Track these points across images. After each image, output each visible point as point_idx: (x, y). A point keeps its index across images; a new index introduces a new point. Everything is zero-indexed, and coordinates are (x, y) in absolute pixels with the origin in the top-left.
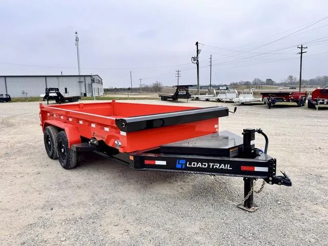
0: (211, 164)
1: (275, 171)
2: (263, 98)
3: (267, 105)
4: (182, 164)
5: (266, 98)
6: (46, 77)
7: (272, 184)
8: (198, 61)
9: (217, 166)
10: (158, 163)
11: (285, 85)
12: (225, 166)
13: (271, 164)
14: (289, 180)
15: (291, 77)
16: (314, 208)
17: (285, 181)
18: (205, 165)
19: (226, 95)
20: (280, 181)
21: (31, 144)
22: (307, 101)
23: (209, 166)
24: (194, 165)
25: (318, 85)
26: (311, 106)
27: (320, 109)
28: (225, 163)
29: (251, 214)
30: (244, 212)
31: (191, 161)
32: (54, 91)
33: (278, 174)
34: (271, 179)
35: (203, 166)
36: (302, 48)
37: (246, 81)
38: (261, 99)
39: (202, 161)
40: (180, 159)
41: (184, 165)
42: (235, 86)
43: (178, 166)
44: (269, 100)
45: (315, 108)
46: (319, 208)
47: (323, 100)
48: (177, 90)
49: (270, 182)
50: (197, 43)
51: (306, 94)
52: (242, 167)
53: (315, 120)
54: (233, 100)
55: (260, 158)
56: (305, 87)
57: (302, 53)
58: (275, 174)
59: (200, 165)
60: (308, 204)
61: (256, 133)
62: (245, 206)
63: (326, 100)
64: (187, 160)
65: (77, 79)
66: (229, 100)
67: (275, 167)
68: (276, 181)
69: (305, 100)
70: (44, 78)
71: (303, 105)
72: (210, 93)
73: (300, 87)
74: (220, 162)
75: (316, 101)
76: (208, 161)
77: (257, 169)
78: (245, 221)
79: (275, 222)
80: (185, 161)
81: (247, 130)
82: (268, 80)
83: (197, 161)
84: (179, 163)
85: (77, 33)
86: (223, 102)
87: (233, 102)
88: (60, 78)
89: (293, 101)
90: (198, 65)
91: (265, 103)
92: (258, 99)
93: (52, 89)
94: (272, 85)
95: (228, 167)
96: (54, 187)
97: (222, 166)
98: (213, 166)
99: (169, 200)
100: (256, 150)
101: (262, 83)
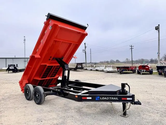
0: (110, 98)
1: (134, 99)
2: (117, 69)
3: (119, 72)
4: (98, 98)
5: (119, 69)
6: (6, 58)
7: (134, 105)
8: (85, 51)
9: (113, 98)
10: (88, 98)
11: (125, 62)
12: (116, 98)
13: (133, 96)
14: (140, 103)
15: (127, 59)
16: (149, 114)
17: (139, 103)
18: (108, 98)
19: (100, 68)
20: (137, 103)
21: (13, 93)
22: (137, 71)
23: (109, 98)
24: (103, 98)
25: (139, 63)
26: (139, 73)
27: (143, 74)
28: (116, 97)
29: (127, 118)
30: (124, 117)
31: (102, 97)
32: (13, 66)
33: (136, 100)
34: (133, 102)
35: (107, 99)
36: (131, 46)
37: (107, 61)
38: (116, 70)
39: (106, 97)
40: (97, 96)
41: (99, 99)
42: (102, 63)
43: (97, 99)
44: (120, 70)
45: (141, 74)
46: (151, 114)
47: (144, 70)
48: (77, 65)
49: (133, 104)
50: (85, 44)
51: (136, 67)
52: (122, 98)
53: (142, 79)
54: (104, 70)
55: (128, 94)
56: (134, 64)
57: (132, 49)
58: (135, 101)
59: (105, 98)
60: (147, 113)
61: (126, 85)
62: (123, 115)
63: (145, 70)
64: (100, 96)
65: (24, 60)
66: (101, 70)
67: (134, 98)
68: (136, 103)
69: (136, 70)
70: (5, 59)
71: (135, 73)
72: (92, 66)
73: (132, 64)
74: (114, 97)
75: (141, 71)
76: (109, 97)
77: (128, 99)
78: (125, 121)
79: (136, 120)
80: (99, 97)
81: (123, 84)
82: (117, 60)
83: (105, 97)
84: (97, 98)
85: (25, 37)
86: (99, 71)
87: (104, 71)
88: (14, 59)
89: (131, 70)
90: (86, 53)
91: (118, 72)
92: (115, 70)
93: (12, 65)
94: (119, 62)
95: (117, 99)
96: (37, 112)
97: (115, 98)
98: (111, 98)
99: (92, 115)
100: (127, 91)
101: (114, 62)
